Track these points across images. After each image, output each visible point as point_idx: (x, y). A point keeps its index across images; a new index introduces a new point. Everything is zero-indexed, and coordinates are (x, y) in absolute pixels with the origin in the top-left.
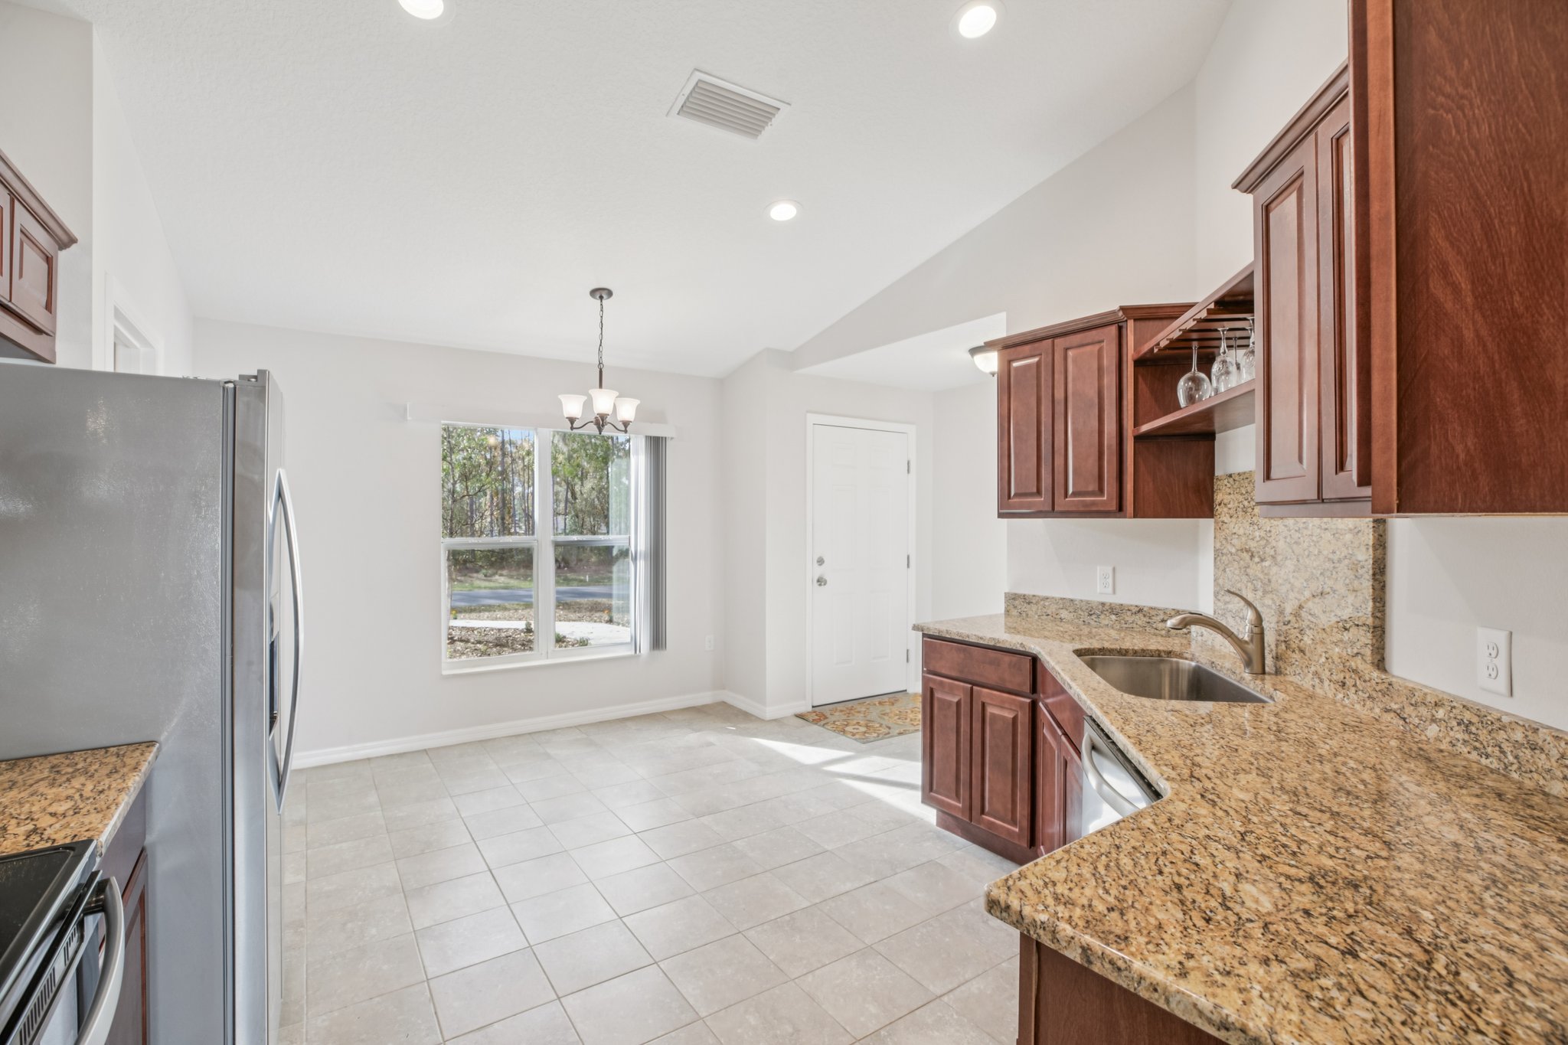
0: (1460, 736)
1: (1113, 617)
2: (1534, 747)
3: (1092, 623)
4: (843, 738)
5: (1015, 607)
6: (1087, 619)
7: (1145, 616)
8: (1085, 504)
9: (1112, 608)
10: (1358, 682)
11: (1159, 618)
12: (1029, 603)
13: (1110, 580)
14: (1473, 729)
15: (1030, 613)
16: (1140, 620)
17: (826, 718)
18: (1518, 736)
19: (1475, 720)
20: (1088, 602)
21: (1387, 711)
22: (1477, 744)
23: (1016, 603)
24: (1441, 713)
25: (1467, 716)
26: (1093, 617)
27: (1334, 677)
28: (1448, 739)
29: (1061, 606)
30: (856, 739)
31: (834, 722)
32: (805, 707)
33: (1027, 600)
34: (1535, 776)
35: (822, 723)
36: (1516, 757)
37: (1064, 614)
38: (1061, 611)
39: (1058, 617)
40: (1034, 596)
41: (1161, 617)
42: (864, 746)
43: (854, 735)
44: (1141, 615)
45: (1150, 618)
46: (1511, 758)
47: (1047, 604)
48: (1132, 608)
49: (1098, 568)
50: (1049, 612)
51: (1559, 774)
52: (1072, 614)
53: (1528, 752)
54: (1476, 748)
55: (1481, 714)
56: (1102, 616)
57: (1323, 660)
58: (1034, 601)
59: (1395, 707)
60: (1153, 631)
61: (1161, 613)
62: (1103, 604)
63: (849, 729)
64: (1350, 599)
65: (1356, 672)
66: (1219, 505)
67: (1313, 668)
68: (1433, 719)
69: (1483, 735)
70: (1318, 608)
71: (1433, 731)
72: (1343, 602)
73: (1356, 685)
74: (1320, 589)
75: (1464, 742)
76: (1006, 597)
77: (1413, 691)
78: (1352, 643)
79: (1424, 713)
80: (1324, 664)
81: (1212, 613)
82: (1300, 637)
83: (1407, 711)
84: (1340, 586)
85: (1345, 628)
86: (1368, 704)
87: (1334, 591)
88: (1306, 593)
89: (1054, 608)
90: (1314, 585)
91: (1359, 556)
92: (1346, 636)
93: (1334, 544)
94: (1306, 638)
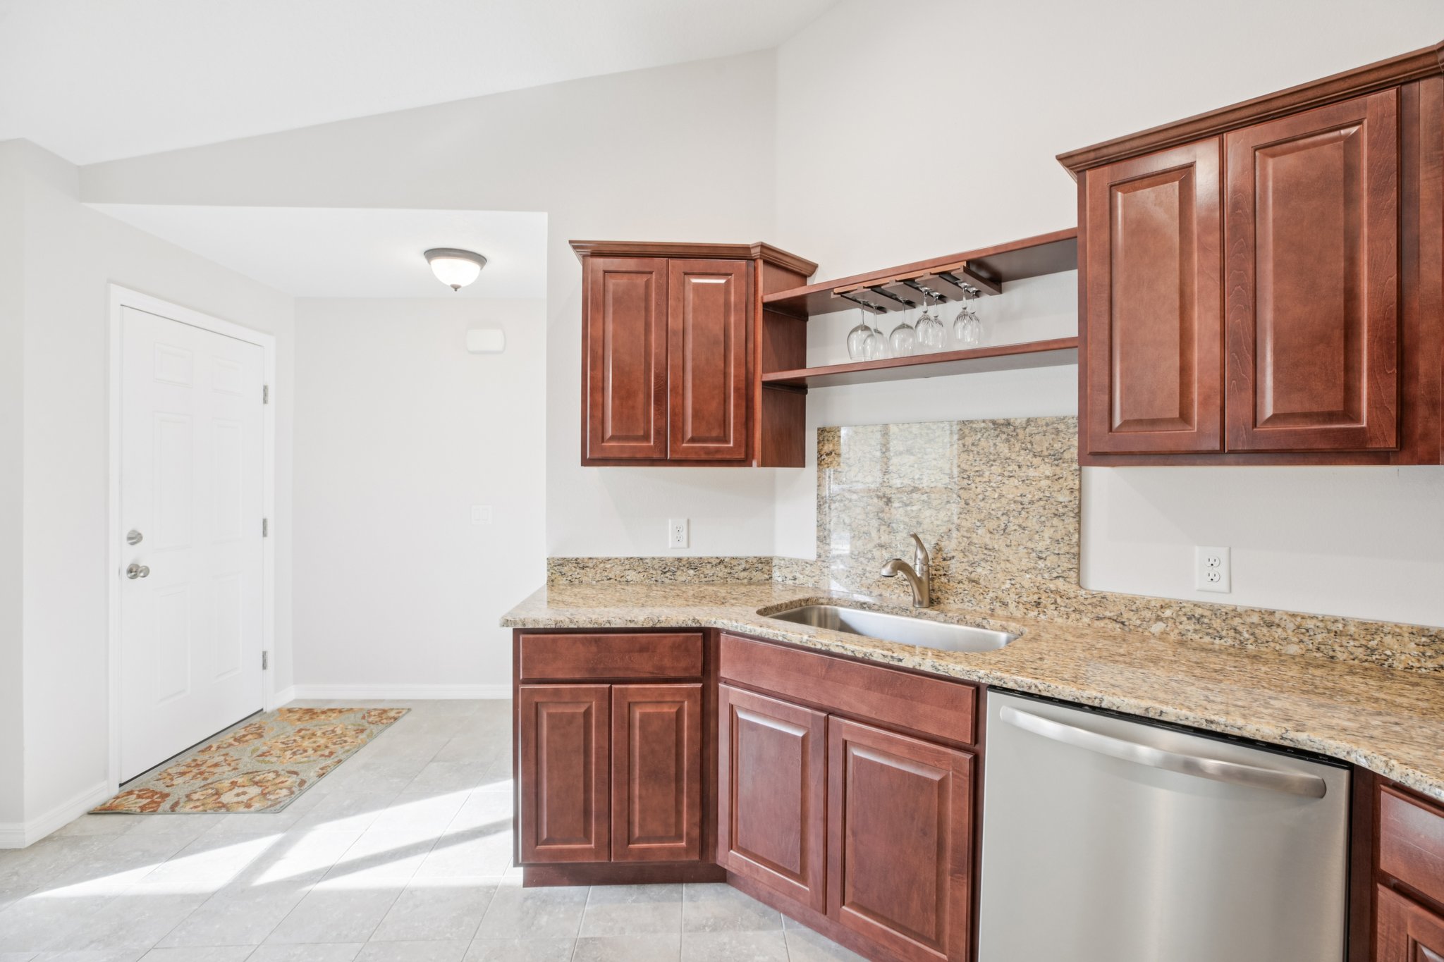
0: (1191, 627)
1: (692, 572)
2: (1270, 625)
3: (667, 581)
4: (231, 817)
5: (563, 575)
6: (660, 578)
7: (726, 567)
8: (707, 451)
9: (689, 563)
10: (1059, 600)
11: (741, 568)
12: (583, 568)
13: (684, 534)
14: (1206, 620)
15: (585, 579)
16: (721, 571)
17: (164, 796)
18: (1255, 619)
19: (1207, 613)
20: (661, 560)
21: (1098, 619)
22: (1210, 631)
23: (564, 569)
24: (1168, 613)
25: (1198, 612)
26: (667, 575)
27: (1024, 599)
28: (1176, 631)
29: (627, 567)
30: (259, 811)
31: (188, 796)
32: (106, 791)
33: (580, 564)
34: (1272, 644)
35: (166, 805)
36: (1253, 634)
37: (631, 575)
38: (627, 572)
39: (624, 579)
40: (590, 558)
41: (743, 566)
42: (283, 816)
43: (248, 806)
44: (722, 566)
45: (731, 568)
46: (1246, 636)
47: (608, 566)
48: (712, 560)
49: (670, 521)
50: (611, 575)
51: (1295, 639)
52: (641, 575)
53: (1265, 630)
54: (1208, 634)
55: (1215, 610)
56: (679, 573)
57: (1008, 585)
58: (591, 565)
59: (1108, 614)
60: (734, 581)
61: (743, 562)
62: (679, 560)
63: (227, 798)
64: (1048, 533)
65: (1057, 592)
66: (827, 455)
67: (991, 595)
68: (1159, 619)
69: (1217, 623)
70: (998, 543)
71: (1158, 628)
72: (1037, 537)
73: (1056, 602)
74: (1003, 526)
75: (1196, 631)
76: (549, 564)
77: (1133, 600)
78: (1050, 570)
79: (1147, 614)
80: (1008, 590)
81: (813, 557)
82: (970, 569)
83: (1125, 616)
84: (1033, 523)
85: (1040, 558)
86: (1073, 616)
87: (1024, 529)
88: (980, 532)
89: (617, 570)
90: (992, 525)
91: (1061, 499)
92: (1041, 564)
93: (1023, 489)
94: (979, 570)
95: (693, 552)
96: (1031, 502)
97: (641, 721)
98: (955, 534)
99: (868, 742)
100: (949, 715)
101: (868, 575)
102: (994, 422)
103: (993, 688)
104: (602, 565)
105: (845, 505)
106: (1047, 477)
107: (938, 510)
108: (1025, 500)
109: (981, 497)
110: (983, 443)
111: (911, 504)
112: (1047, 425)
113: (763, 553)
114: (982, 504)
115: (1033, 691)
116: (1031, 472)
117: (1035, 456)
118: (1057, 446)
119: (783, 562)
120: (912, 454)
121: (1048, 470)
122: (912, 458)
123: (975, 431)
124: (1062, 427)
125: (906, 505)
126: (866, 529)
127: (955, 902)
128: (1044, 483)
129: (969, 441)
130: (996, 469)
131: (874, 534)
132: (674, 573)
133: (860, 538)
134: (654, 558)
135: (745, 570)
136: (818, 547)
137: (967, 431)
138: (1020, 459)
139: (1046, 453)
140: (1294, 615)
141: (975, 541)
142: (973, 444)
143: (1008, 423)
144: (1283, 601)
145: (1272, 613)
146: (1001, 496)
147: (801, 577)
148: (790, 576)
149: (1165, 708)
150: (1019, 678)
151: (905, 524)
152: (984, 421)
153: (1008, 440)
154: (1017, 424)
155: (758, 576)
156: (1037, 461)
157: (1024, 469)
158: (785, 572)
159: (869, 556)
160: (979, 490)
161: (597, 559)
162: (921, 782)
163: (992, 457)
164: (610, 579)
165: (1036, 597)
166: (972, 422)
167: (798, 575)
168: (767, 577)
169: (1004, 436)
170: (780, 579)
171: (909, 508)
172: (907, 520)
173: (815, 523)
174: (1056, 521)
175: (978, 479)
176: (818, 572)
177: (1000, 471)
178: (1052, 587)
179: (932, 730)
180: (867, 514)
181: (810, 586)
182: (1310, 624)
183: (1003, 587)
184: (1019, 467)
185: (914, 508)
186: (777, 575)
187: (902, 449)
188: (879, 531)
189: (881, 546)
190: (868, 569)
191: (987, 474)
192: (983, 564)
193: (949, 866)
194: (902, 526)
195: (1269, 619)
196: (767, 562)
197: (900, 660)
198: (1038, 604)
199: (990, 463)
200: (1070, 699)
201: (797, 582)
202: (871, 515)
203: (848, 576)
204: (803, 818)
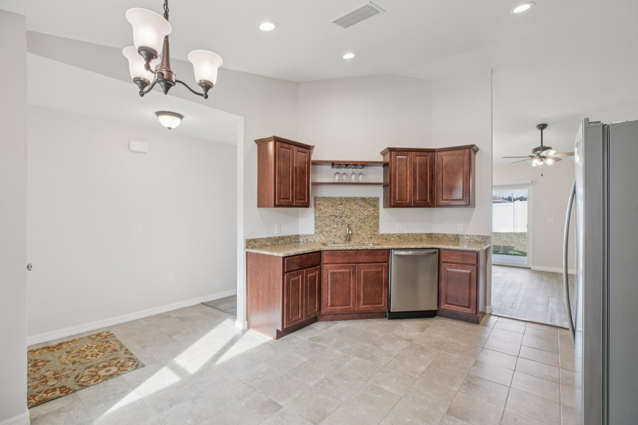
1: (282, 241)
3: (277, 244)
5: (250, 245)
6: (275, 243)
8: (302, 203)
9: (282, 238)
10: (375, 236)
12: (256, 242)
13: (279, 229)
15: (256, 246)
16: (288, 240)
18: (407, 235)
19: (400, 235)
20: (275, 237)
21: (383, 239)
23: (251, 243)
24: (394, 236)
25: (399, 235)
27: (368, 237)
29: (267, 241)
33: (255, 241)
36: (406, 238)
37: (268, 243)
38: (267, 242)
39: (266, 244)
40: (257, 239)
41: (293, 238)
44: (289, 238)
45: (291, 239)
47: (262, 241)
48: (287, 237)
49: (276, 225)
50: (263, 244)
51: (412, 238)
53: (408, 237)
54: (400, 239)
55: (401, 234)
57: (365, 234)
58: (257, 241)
59: (384, 238)
60: (292, 243)
61: (293, 236)
62: (279, 237)
64: (373, 222)
65: (375, 234)
66: (318, 205)
67: (361, 237)
68: (393, 237)
69: (401, 237)
70: (363, 225)
71: (392, 239)
72: (371, 223)
73: (374, 237)
74: (364, 221)
75: (398, 239)
76: (246, 242)
77: (388, 234)
78: (373, 230)
79: (391, 237)
80: (365, 235)
81: (313, 233)
82: (357, 232)
83: (387, 238)
84: (370, 220)
85: (371, 228)
86: (378, 239)
87: (368, 222)
88: (359, 223)
89: (264, 242)
90: (361, 221)
91: (375, 215)
92: (372, 229)
93: (368, 213)
94: (359, 232)
95: (282, 234)
96: (370, 216)
98: (353, 224)
99: (366, 267)
100: (383, 257)
101: (330, 236)
102: (362, 198)
103: (393, 249)
105: (323, 218)
106: (373, 210)
107: (349, 218)
108: (368, 215)
109: (359, 215)
110: (359, 202)
111: (342, 217)
112: (373, 199)
113: (297, 234)
114: (359, 217)
115: (399, 248)
116: (370, 209)
117: (370, 206)
118: (375, 204)
119: (303, 236)
120: (342, 205)
121: (373, 209)
122: (342, 206)
123: (358, 200)
124: (375, 200)
125: (341, 217)
126: (330, 224)
127: (385, 293)
128: (372, 212)
129: (356, 202)
130: (362, 208)
131: (332, 225)
132: (278, 241)
133: (328, 227)
134: (273, 237)
135: (294, 239)
136: (315, 230)
137: (356, 200)
138: (367, 206)
139: (372, 205)
140: (412, 234)
141: (358, 225)
142: (357, 203)
143: (365, 198)
144: (410, 232)
145: (409, 234)
146: (363, 215)
147: (309, 239)
148: (305, 239)
150: (397, 246)
151: (341, 222)
152: (359, 198)
153: (365, 202)
154: (367, 198)
155: (297, 240)
156: (371, 207)
157: (368, 208)
158: (304, 238)
159: (331, 231)
160: (359, 213)
161: (259, 239)
162: (378, 272)
163: (361, 206)
164: (262, 245)
165: (371, 236)
166: (357, 198)
167: (308, 239)
168: (298, 240)
169: (364, 201)
170: (302, 241)
171: (342, 218)
172: (341, 221)
173: (314, 224)
174: (374, 220)
175: (358, 211)
176: (315, 237)
177: (363, 209)
178: (374, 233)
179: (380, 261)
180: (330, 220)
181: (313, 241)
182: (414, 235)
183: (364, 235)
184: (367, 208)
185: (343, 218)
186: (301, 240)
187: (339, 203)
188: (333, 224)
189: (334, 228)
190: (330, 234)
191: (360, 210)
192: (360, 230)
193: (383, 286)
194: (340, 223)
195: (408, 235)
196: (298, 236)
198: (371, 238)
199: (361, 207)
200: (405, 248)
201: (308, 241)
202: (331, 221)
203: (324, 237)
204: (349, 291)
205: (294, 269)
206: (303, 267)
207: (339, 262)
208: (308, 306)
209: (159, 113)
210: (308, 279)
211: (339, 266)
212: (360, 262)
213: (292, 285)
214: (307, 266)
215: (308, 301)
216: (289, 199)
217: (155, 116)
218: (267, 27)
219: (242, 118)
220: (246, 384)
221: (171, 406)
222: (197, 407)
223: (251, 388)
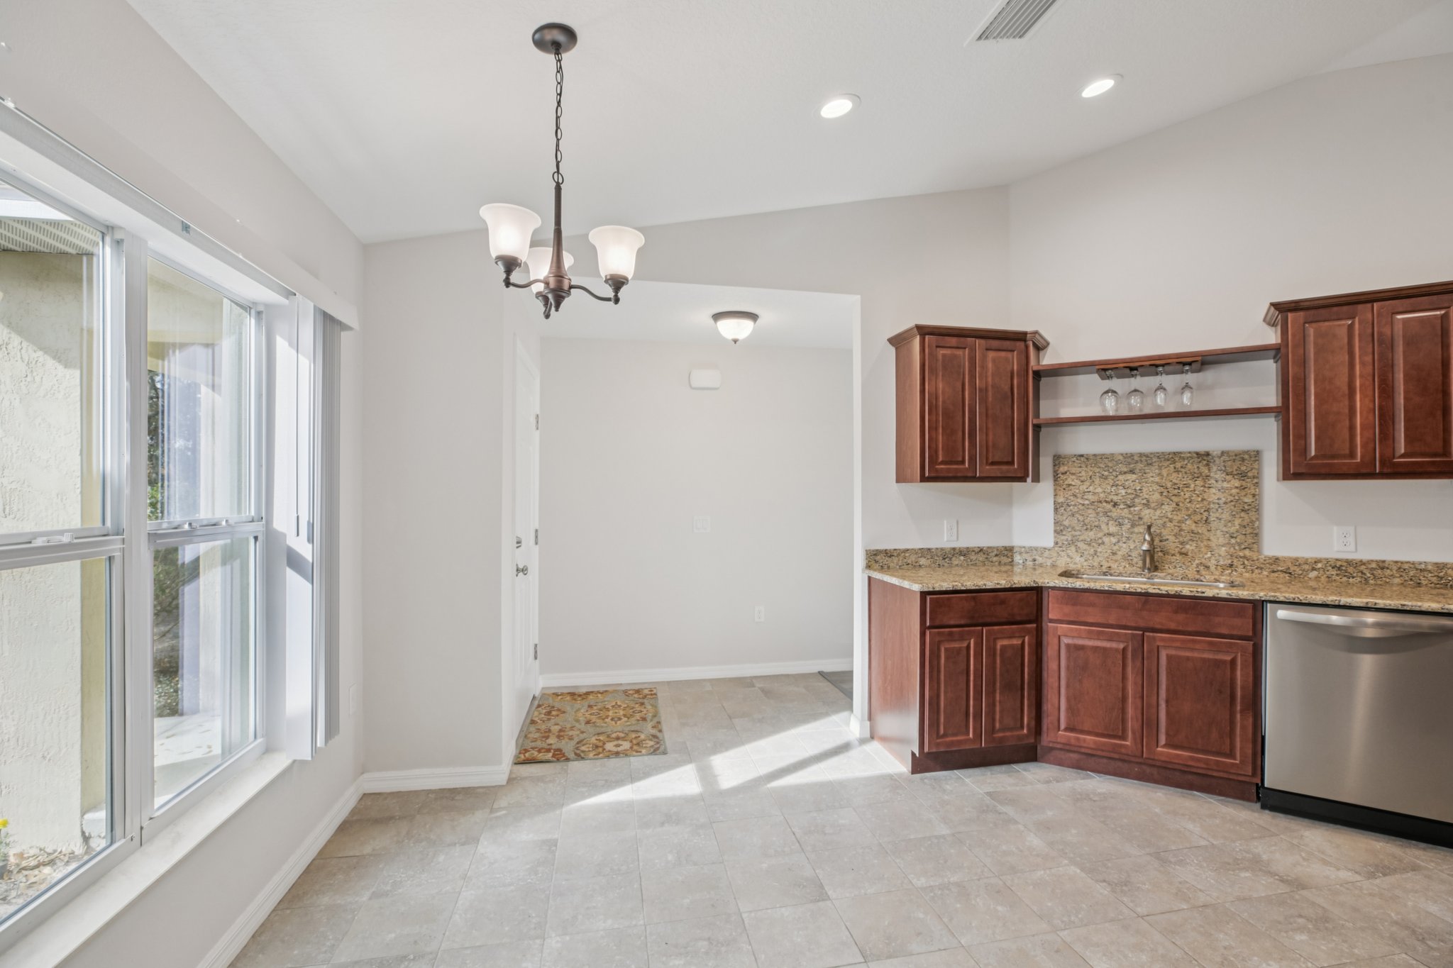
0: (1334, 573)
1: (962, 558)
2: (1382, 568)
3: (946, 565)
5: (876, 562)
6: (942, 562)
7: (984, 554)
8: (1001, 471)
9: (961, 551)
10: (1246, 562)
11: (994, 554)
12: (891, 556)
13: (955, 530)
14: (1344, 568)
15: (891, 565)
16: (981, 557)
18: (1374, 565)
19: (1345, 564)
20: (942, 549)
21: (1274, 572)
22: (1347, 574)
23: (878, 558)
24: (1319, 565)
25: (1338, 564)
26: (946, 560)
27: (1221, 563)
28: (1325, 576)
29: (920, 555)
30: (651, 754)
31: (578, 749)
33: (888, 554)
34: (1384, 579)
36: (1372, 574)
37: (923, 561)
39: (918, 564)
40: (895, 550)
41: (995, 552)
43: (637, 751)
44: (981, 553)
45: (988, 555)
46: (1369, 575)
47: (907, 555)
48: (976, 549)
49: (945, 522)
50: (909, 561)
51: (1398, 575)
52: (929, 560)
53: (1380, 571)
54: (1345, 576)
55: (1349, 562)
56: (954, 559)
57: (1209, 555)
58: (895, 554)
59: (1280, 568)
60: (990, 563)
61: (995, 550)
62: (954, 549)
63: (611, 748)
64: (1237, 522)
65: (1245, 557)
66: (1063, 474)
67: (1197, 562)
68: (1314, 569)
69: (1351, 570)
70: (1202, 529)
71: (1313, 574)
72: (1230, 524)
73: (1244, 564)
74: (1205, 518)
75: (1337, 575)
76: (867, 554)
77: (1296, 559)
78: (1239, 544)
79: (1306, 567)
80: (1210, 558)
81: (1051, 544)
82: (1181, 546)
83: (1292, 569)
84: (1226, 516)
85: (1232, 537)
86: (1256, 571)
87: (1220, 519)
88: (1187, 522)
89: (913, 558)
90: (1197, 518)
91: (1246, 500)
92: (1233, 541)
93: (1220, 495)
94: (1188, 547)
95: (962, 543)
96: (1225, 503)
97: (1001, 650)
98: (1169, 524)
99: (1178, 644)
100: (1237, 622)
101: (1098, 554)
102: (1197, 453)
103: (1271, 602)
104: (903, 554)
105: (1078, 508)
106: (1237, 488)
107: (1155, 510)
108: (1221, 502)
109: (1188, 500)
110: (1189, 466)
111: (1134, 506)
112: (1236, 455)
113: (1007, 544)
114: (1189, 505)
115: (1297, 600)
116: (1225, 485)
117: (1228, 475)
118: (1243, 468)
119: (1023, 549)
120: (1134, 473)
121: (1237, 483)
122: (1134, 476)
123: (1184, 459)
124: (1246, 457)
125: (1130, 507)
126: (1096, 524)
127: (1243, 728)
128: (1234, 491)
129: (1178, 465)
130: (1199, 482)
131: (1104, 527)
132: (950, 559)
133: (1091, 530)
134: (937, 549)
135: (996, 555)
136: (1055, 537)
137: (1177, 459)
138: (1217, 476)
139: (1235, 473)
140: (1396, 562)
141: (1184, 528)
142: (1182, 467)
143: (1208, 454)
144: (1389, 555)
145: (1384, 562)
146: (1203, 500)
147: (1041, 559)
148: (1030, 559)
149: (1377, 601)
150: (1287, 595)
151: (1129, 519)
152: (1190, 453)
153: (1207, 465)
154: (1215, 454)
155: (1005, 560)
156: (1229, 478)
157: (1220, 482)
158: (1025, 556)
159: (1100, 541)
160: (1187, 496)
161: (900, 550)
162: (1218, 663)
163: (1196, 475)
164: (908, 564)
165: (1229, 562)
166: (1181, 453)
167: (1037, 557)
168: (1010, 560)
169: (1205, 462)
170: (1021, 562)
171: (1132, 509)
172: (1130, 516)
173: (1053, 521)
174: (1243, 514)
175: (1185, 489)
176: (1055, 554)
177: (1202, 484)
178: (1241, 554)
179: (1224, 631)
180: (1097, 514)
181: (1049, 564)
182: (1406, 566)
183: (1206, 556)
184: (1216, 481)
185: (1136, 509)
186: (1018, 558)
187: (1125, 470)
188: (1108, 524)
189: (1109, 534)
190: (1099, 550)
191: (1192, 486)
192: (1190, 543)
193: (1239, 708)
194: (1127, 521)
195: (1382, 565)
196: (1010, 550)
197: (1203, 593)
198: (1231, 566)
199: (1195, 479)
200: (1320, 602)
201: (1037, 562)
202: (1101, 515)
203: (1081, 556)
204: (1124, 699)
205: (952, 622)
206: (981, 621)
207: (1091, 620)
208: (998, 717)
209: (717, 316)
210: (998, 652)
211: (1090, 632)
212: (1158, 626)
213: (947, 658)
214: (994, 620)
215: (998, 704)
216: (963, 462)
217: (712, 321)
218: (837, 108)
219: (859, 297)
220: (794, 834)
221: (662, 824)
222: (695, 841)
223: (797, 844)
